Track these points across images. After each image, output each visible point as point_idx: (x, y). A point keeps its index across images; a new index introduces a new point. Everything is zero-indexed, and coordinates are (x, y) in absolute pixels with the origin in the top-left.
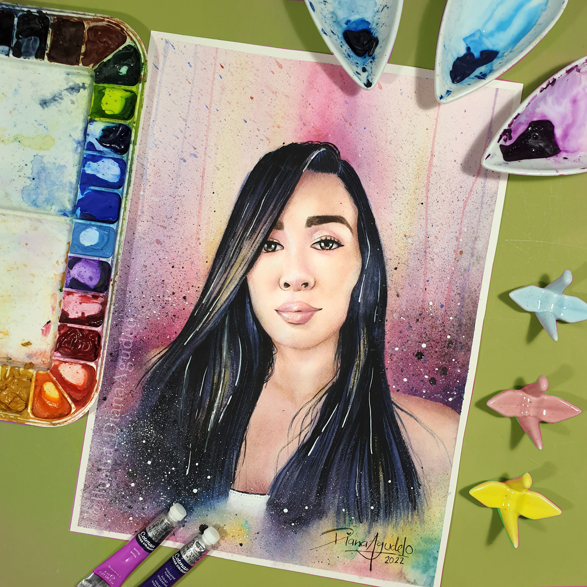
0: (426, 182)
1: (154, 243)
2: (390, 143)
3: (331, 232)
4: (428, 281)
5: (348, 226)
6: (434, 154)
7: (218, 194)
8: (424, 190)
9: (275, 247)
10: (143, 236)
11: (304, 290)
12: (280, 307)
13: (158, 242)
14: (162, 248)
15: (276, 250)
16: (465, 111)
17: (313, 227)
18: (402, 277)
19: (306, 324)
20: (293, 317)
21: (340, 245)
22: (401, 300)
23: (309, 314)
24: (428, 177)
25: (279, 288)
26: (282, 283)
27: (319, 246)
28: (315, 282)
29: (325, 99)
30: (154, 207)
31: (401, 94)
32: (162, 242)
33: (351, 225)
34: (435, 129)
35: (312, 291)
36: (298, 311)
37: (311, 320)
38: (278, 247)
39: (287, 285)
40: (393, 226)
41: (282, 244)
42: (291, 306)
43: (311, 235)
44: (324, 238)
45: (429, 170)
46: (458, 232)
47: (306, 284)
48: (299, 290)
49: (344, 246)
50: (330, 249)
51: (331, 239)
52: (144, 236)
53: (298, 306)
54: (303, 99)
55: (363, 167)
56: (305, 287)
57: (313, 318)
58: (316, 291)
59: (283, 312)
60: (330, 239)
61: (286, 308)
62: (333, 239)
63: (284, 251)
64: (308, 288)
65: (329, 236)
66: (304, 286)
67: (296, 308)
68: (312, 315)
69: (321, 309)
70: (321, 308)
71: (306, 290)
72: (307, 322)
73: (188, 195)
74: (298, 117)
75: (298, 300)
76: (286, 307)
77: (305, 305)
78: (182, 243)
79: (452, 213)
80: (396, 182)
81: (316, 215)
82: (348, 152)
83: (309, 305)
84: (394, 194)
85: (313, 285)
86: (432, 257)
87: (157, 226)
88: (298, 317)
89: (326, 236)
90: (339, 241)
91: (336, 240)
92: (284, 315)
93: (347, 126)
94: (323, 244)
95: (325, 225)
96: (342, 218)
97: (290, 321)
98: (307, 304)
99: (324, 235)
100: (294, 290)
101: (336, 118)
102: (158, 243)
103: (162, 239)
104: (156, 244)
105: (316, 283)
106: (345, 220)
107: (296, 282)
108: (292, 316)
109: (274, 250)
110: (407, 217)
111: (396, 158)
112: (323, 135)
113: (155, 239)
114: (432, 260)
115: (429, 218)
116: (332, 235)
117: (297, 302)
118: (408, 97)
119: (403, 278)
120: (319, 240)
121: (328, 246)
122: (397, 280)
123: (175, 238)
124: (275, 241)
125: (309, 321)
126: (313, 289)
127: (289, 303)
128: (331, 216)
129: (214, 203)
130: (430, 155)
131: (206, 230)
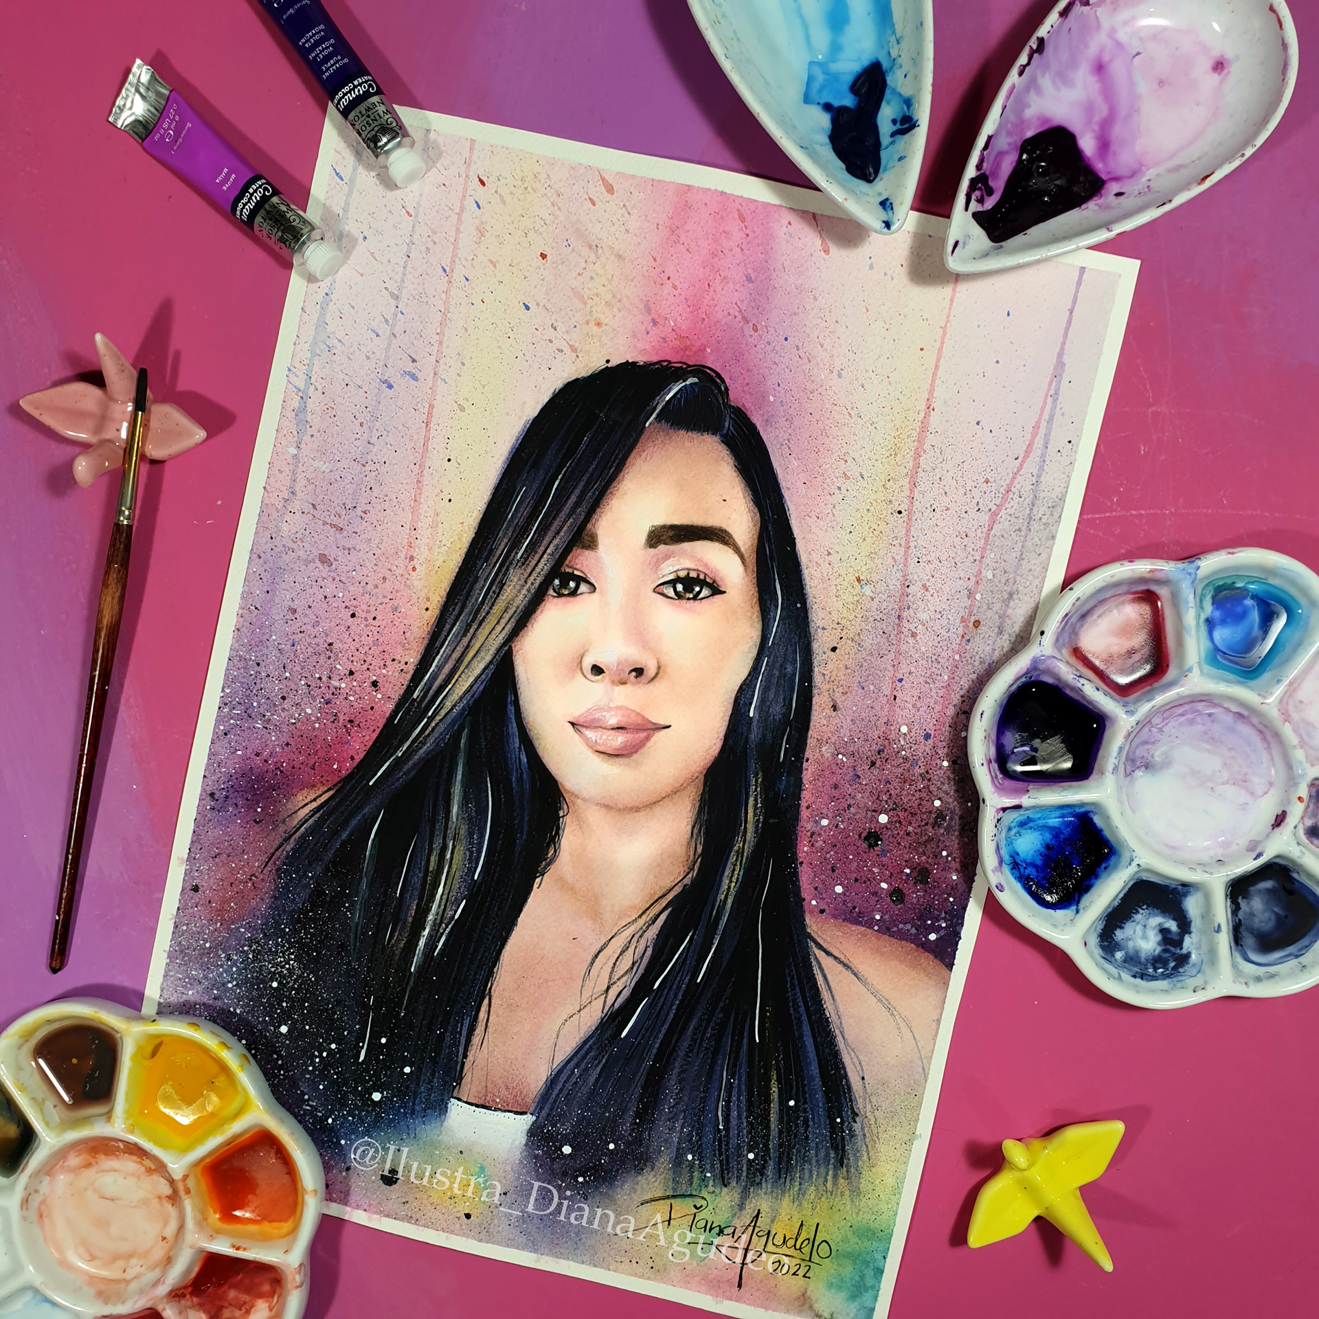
0: (911, 464)
1: (315, 562)
2: (840, 376)
3: (700, 560)
4: (901, 680)
5: (737, 550)
6: (934, 405)
7: (459, 464)
8: (905, 482)
9: (577, 587)
10: (291, 545)
11: (633, 684)
12: (579, 716)
13: (323, 559)
14: (332, 574)
15: (579, 592)
16: (1008, 314)
17: (662, 547)
18: (847, 668)
19: (635, 756)
20: (606, 739)
21: (716, 590)
22: (840, 715)
23: (643, 735)
24: (917, 455)
25: (581, 675)
26: (587, 663)
27: (672, 590)
28: (659, 668)
29: (702, 269)
30: (317, 483)
31: (871, 267)
32: (332, 560)
33: (743, 549)
34: (940, 349)
35: (651, 686)
36: (618, 728)
37: (645, 749)
38: (583, 588)
39: (597, 670)
40: (834, 558)
41: (592, 581)
42: (604, 716)
43: (657, 564)
44: (682, 574)
45: (920, 441)
46: (973, 579)
47: (639, 672)
48: (624, 683)
49: (724, 592)
50: (695, 598)
51: (698, 576)
52: (295, 546)
53: (620, 718)
54: (655, 265)
55: (778, 425)
56: (636, 677)
57: (649, 744)
58: (658, 688)
59: (586, 727)
60: (695, 576)
61: (593, 720)
62: (702, 577)
63: (595, 595)
64: (643, 679)
65: (694, 570)
66: (634, 674)
67: (613, 721)
68: (648, 738)
69: (669, 727)
70: (668, 724)
71: (639, 683)
72: (636, 752)
73: (394, 462)
74: (641, 306)
75: (620, 704)
76: (592, 717)
77: (633, 715)
78: (376, 565)
79: (964, 536)
80: (846, 461)
81: (669, 522)
82: (746, 389)
83: (643, 717)
84: (839, 488)
85: (653, 675)
86: (914, 630)
87: (324, 524)
88: (619, 740)
89: (689, 569)
90: (714, 581)
91: (708, 580)
92: (589, 734)
93: (748, 330)
94: (680, 587)
95: (686, 546)
96: (726, 531)
97: (600, 749)
98: (638, 714)
99: (683, 566)
100: (613, 682)
101: (725, 313)
102: (323, 562)
103: (332, 553)
104: (319, 564)
105: (661, 670)
106: (730, 536)
107: (619, 664)
108: (604, 737)
109: (574, 593)
110: (864, 540)
111: (849, 408)
112: (694, 349)
113: (316, 553)
114: (914, 635)
115: (912, 544)
116: (700, 569)
117: (617, 708)
118: (885, 274)
119: (849, 671)
120: (672, 577)
121: (691, 591)
122: (834, 673)
123: (360, 554)
124: (576, 573)
125: (641, 751)
126: (653, 683)
127: (600, 709)
128: (702, 527)
129: (450, 482)
130: (924, 407)
131: (428, 541)
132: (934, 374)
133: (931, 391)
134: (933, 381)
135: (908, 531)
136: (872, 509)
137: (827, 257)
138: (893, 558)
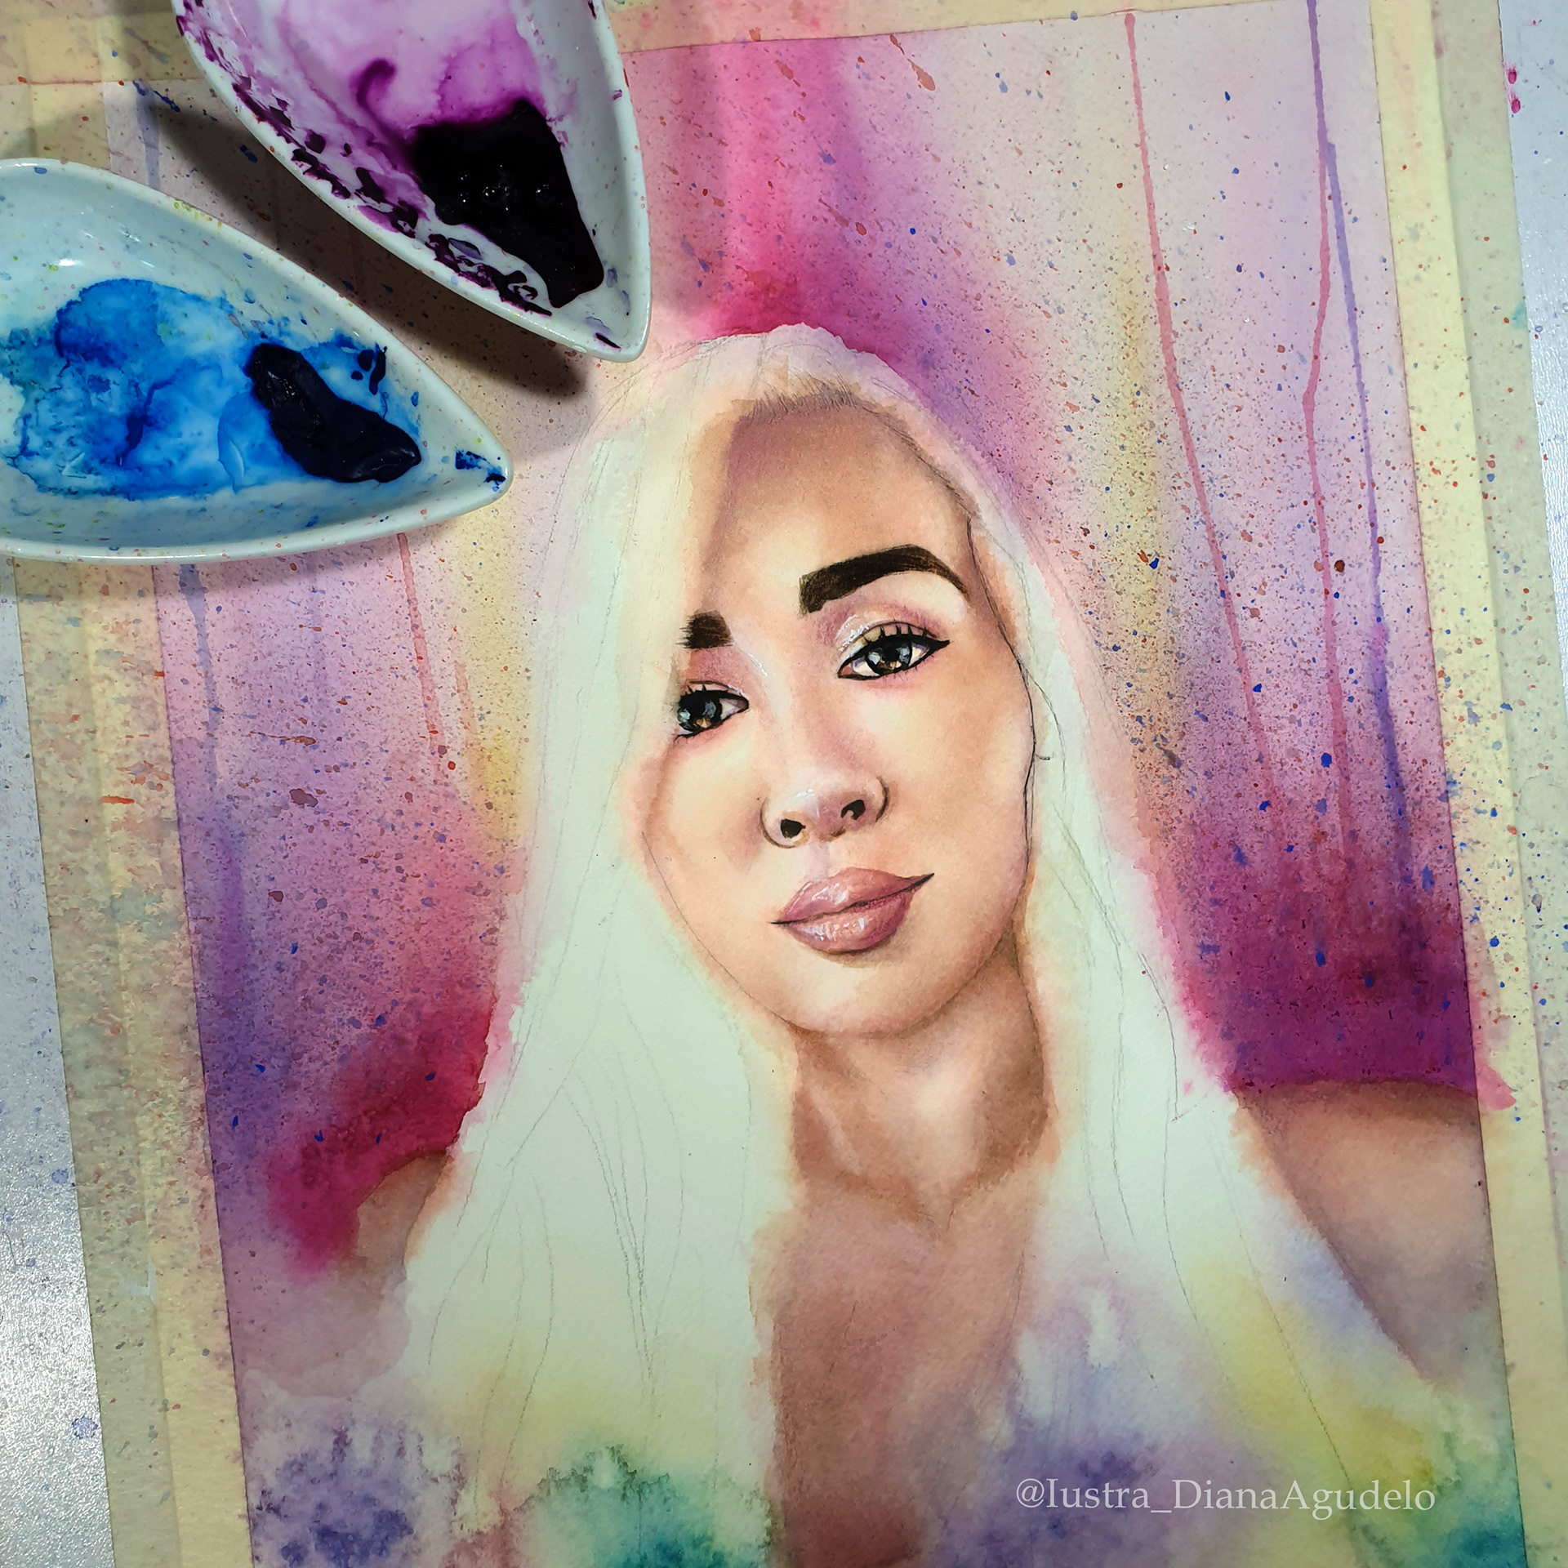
2: (1011, 261)
4: (1258, 688)
5: (944, 572)
6: (1166, 261)
8: (1164, 389)
9: (719, 709)
10: (239, 791)
12: (787, 908)
13: (300, 797)
14: (322, 817)
15: (723, 716)
16: (1228, 97)
17: (829, 605)
19: (894, 941)
20: (841, 929)
22: (1188, 773)
23: (895, 903)
26: (773, 821)
27: (866, 664)
28: (886, 790)
31: (1004, 88)
32: (314, 794)
33: (952, 568)
34: (1147, 177)
35: (884, 823)
36: (853, 905)
37: (906, 923)
38: (728, 707)
39: (791, 827)
40: (1096, 536)
41: (739, 691)
42: (826, 895)
43: (829, 634)
44: (874, 636)
45: (1164, 318)
47: (857, 808)
48: (839, 833)
49: (947, 642)
50: (905, 667)
51: (899, 630)
52: (247, 792)
53: (850, 888)
54: (676, 179)
55: (943, 364)
56: (855, 817)
57: (909, 914)
58: (896, 821)
59: (804, 921)
61: (812, 905)
62: (904, 630)
63: (751, 713)
65: (889, 624)
66: (850, 813)
67: (843, 897)
68: (905, 906)
69: (927, 878)
70: (927, 873)
71: (863, 824)
74: (676, 246)
76: (807, 902)
77: (870, 878)
78: (387, 779)
79: (1276, 442)
80: (1065, 385)
81: (828, 564)
82: (878, 323)
83: (887, 875)
84: (1068, 428)
85: (880, 804)
86: (1251, 606)
87: (283, 742)
88: (861, 923)
89: (881, 626)
90: (926, 631)
91: (916, 632)
92: (817, 929)
93: (852, 235)
94: (875, 658)
95: (866, 590)
96: (918, 550)
97: (837, 947)
98: (877, 873)
99: (870, 624)
100: (823, 838)
101: (809, 218)
102: (301, 803)
103: (312, 784)
105: (891, 793)
106: (928, 554)
107: (822, 806)
108: (837, 927)
109: (717, 721)
111: (1041, 303)
114: (1255, 613)
115: (1205, 478)
116: (898, 619)
117: (843, 874)
118: (1029, 92)
119: (1175, 700)
120: (859, 646)
121: (896, 658)
122: (1154, 710)
123: (357, 770)
125: (901, 928)
129: (464, 611)
130: (1152, 268)
131: (459, 714)
132: (1151, 216)
133: (1155, 241)
134: (1152, 227)
135: (1192, 460)
136: (1127, 444)
137: (932, 93)
138: (1184, 507)
